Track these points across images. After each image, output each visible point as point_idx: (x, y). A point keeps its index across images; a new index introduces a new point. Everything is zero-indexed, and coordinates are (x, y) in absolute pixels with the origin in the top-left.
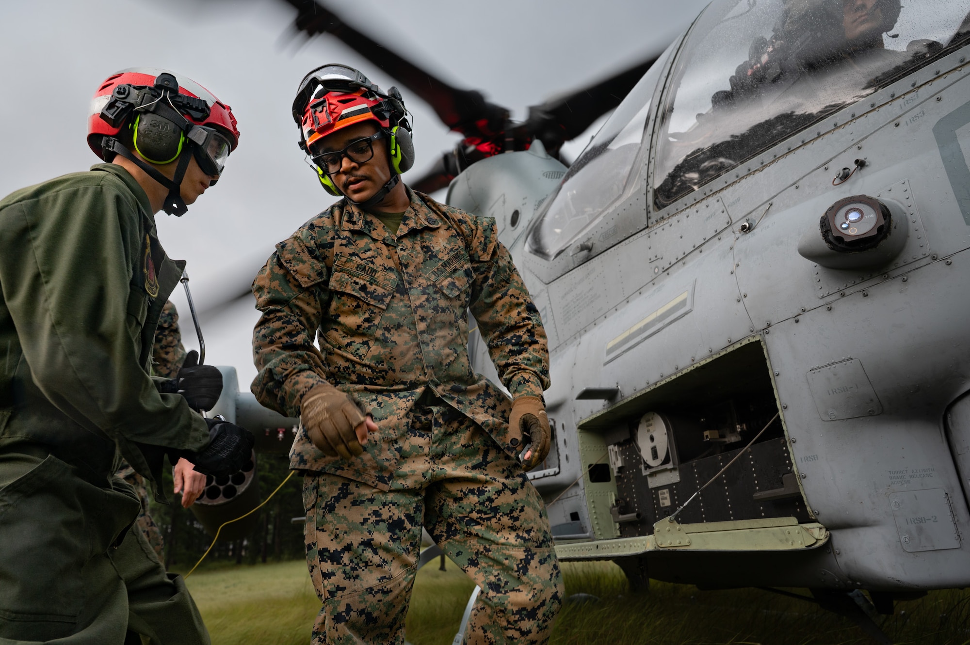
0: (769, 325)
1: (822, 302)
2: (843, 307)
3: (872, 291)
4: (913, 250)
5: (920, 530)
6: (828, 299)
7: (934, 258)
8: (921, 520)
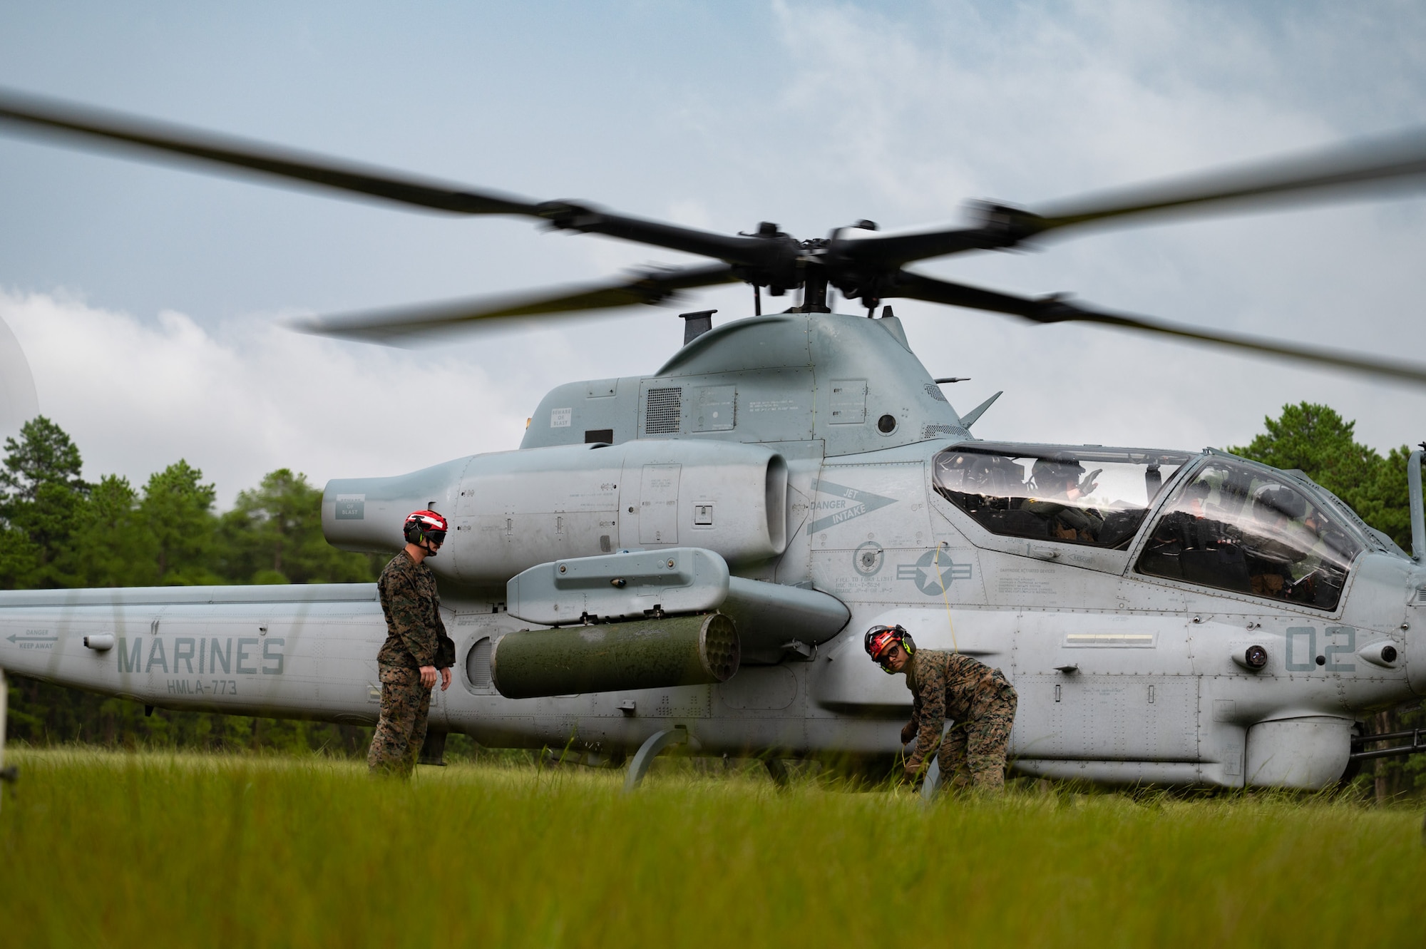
0: (1202, 675)
1: (1228, 675)
2: (1236, 679)
3: (1249, 678)
4: (1267, 669)
5: (1231, 767)
6: (1232, 675)
7: (1273, 676)
8: (1232, 764)
